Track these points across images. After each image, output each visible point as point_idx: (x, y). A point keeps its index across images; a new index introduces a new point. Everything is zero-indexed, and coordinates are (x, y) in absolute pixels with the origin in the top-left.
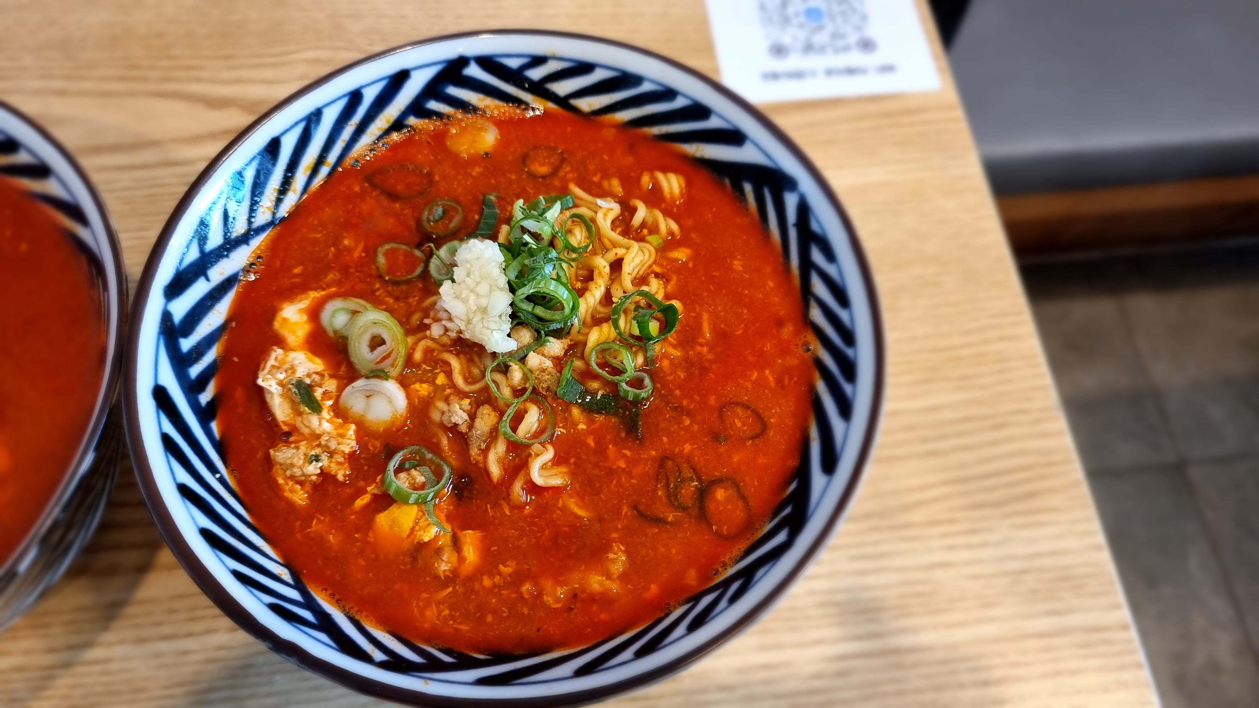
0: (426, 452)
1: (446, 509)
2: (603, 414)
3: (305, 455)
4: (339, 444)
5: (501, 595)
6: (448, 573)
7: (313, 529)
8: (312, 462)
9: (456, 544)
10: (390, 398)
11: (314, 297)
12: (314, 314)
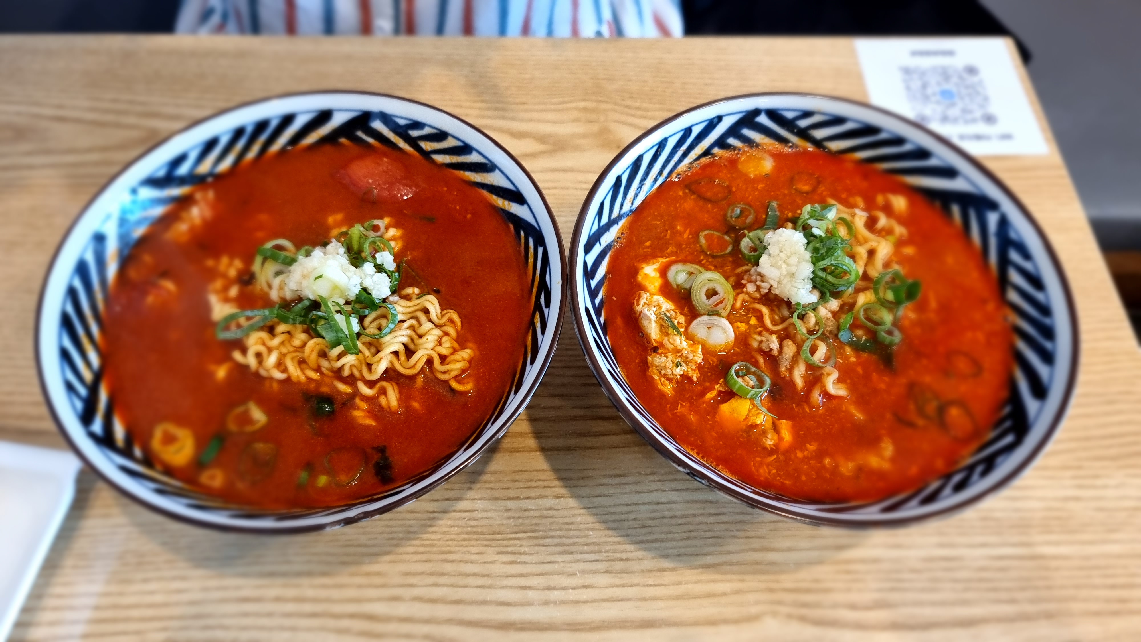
0: (751, 367)
1: (767, 405)
2: (867, 352)
3: (673, 362)
4: (694, 356)
5: (810, 463)
6: (772, 446)
7: (679, 410)
8: (678, 366)
9: (775, 428)
10: (724, 329)
11: (662, 262)
12: (663, 272)
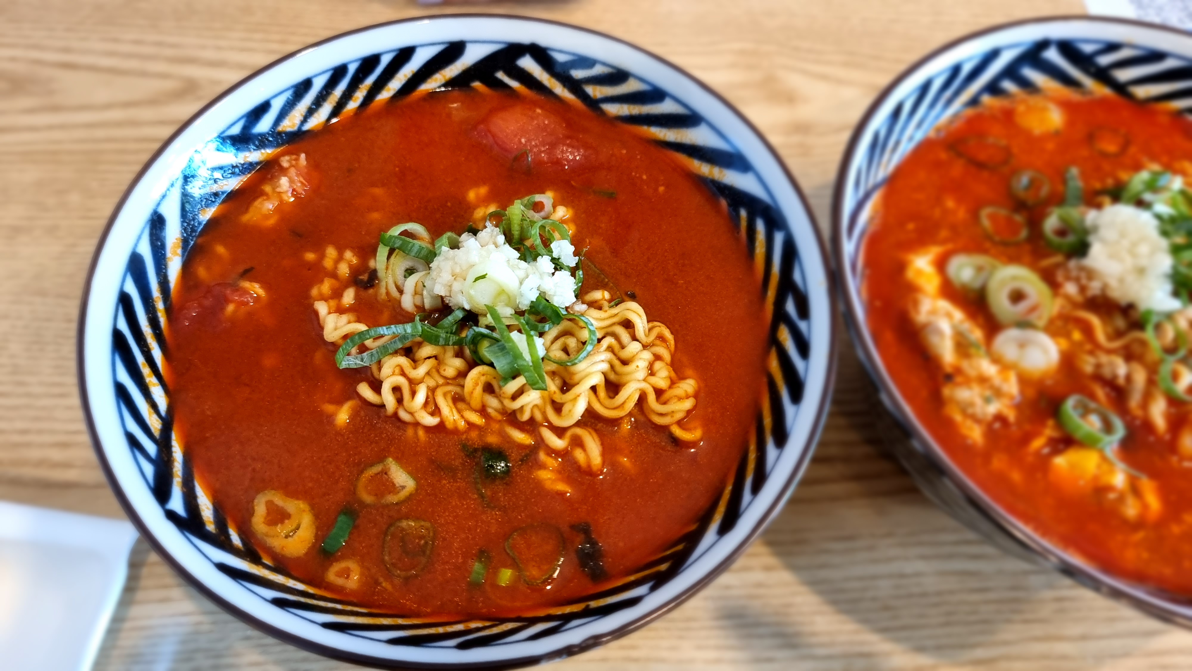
0: (1089, 402)
1: (1121, 456)
3: (981, 397)
6: (1136, 518)
7: (995, 466)
8: (989, 402)
9: (1136, 491)
10: (1045, 347)
11: (936, 252)
12: (941, 264)
